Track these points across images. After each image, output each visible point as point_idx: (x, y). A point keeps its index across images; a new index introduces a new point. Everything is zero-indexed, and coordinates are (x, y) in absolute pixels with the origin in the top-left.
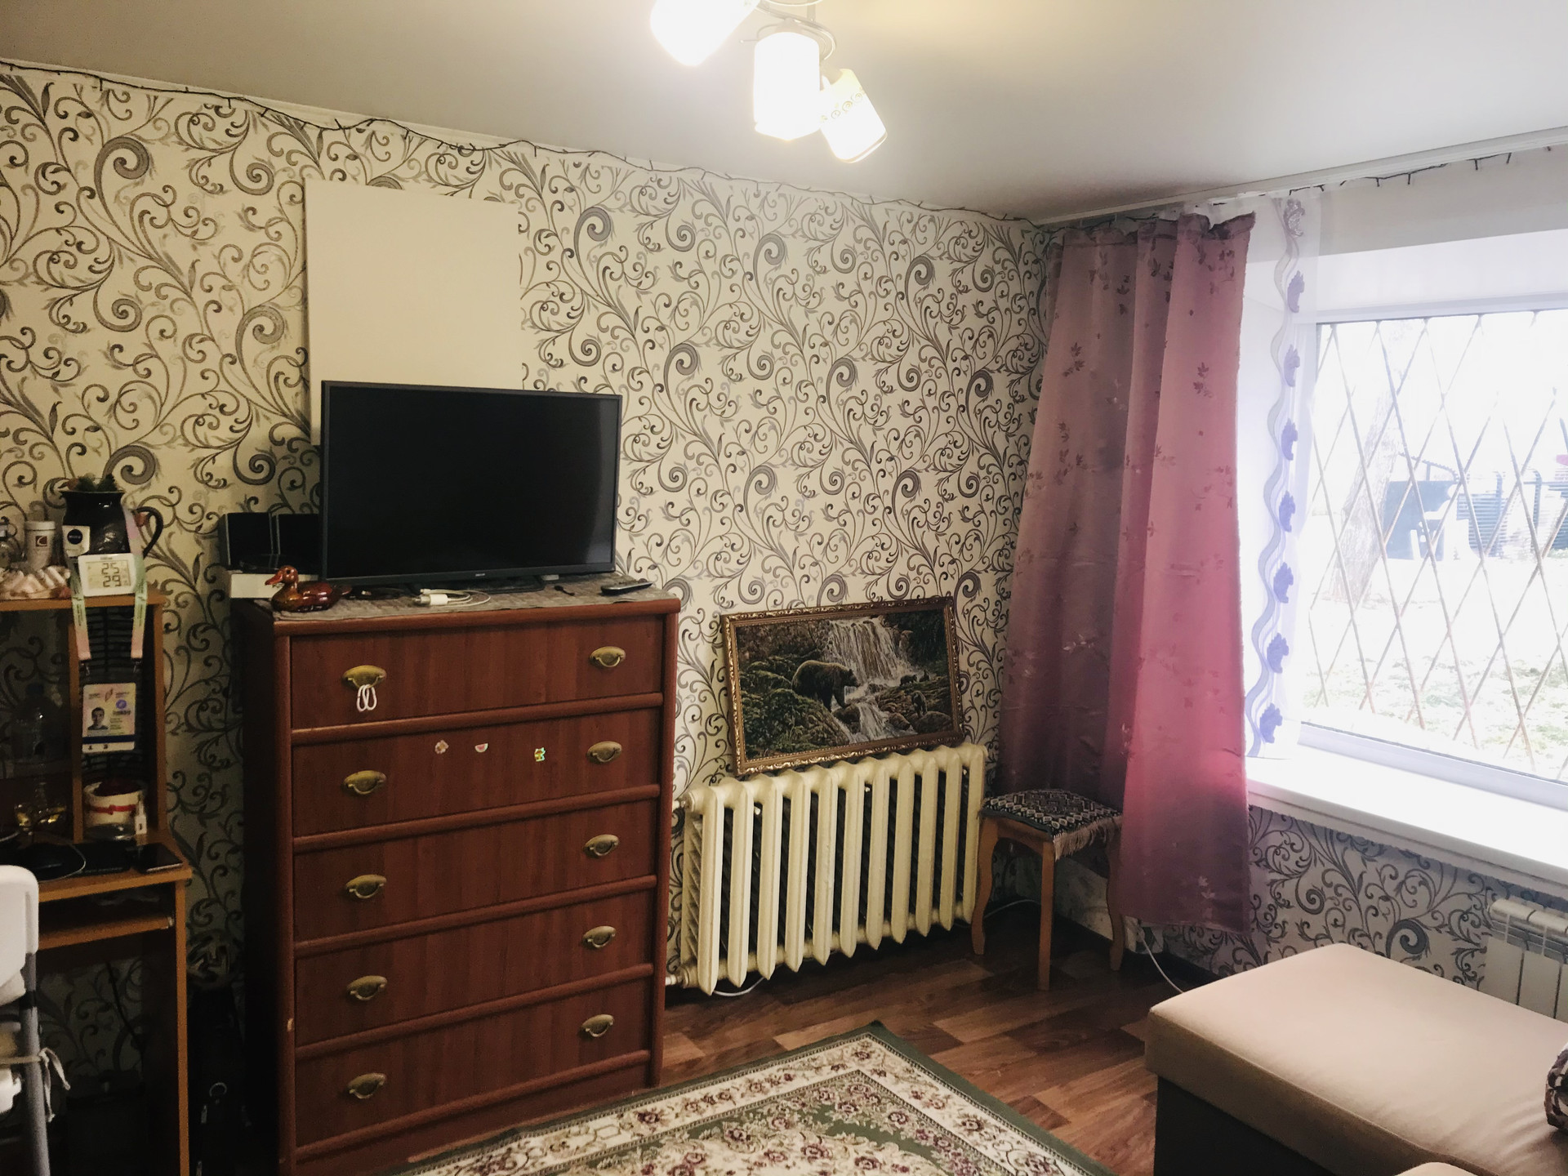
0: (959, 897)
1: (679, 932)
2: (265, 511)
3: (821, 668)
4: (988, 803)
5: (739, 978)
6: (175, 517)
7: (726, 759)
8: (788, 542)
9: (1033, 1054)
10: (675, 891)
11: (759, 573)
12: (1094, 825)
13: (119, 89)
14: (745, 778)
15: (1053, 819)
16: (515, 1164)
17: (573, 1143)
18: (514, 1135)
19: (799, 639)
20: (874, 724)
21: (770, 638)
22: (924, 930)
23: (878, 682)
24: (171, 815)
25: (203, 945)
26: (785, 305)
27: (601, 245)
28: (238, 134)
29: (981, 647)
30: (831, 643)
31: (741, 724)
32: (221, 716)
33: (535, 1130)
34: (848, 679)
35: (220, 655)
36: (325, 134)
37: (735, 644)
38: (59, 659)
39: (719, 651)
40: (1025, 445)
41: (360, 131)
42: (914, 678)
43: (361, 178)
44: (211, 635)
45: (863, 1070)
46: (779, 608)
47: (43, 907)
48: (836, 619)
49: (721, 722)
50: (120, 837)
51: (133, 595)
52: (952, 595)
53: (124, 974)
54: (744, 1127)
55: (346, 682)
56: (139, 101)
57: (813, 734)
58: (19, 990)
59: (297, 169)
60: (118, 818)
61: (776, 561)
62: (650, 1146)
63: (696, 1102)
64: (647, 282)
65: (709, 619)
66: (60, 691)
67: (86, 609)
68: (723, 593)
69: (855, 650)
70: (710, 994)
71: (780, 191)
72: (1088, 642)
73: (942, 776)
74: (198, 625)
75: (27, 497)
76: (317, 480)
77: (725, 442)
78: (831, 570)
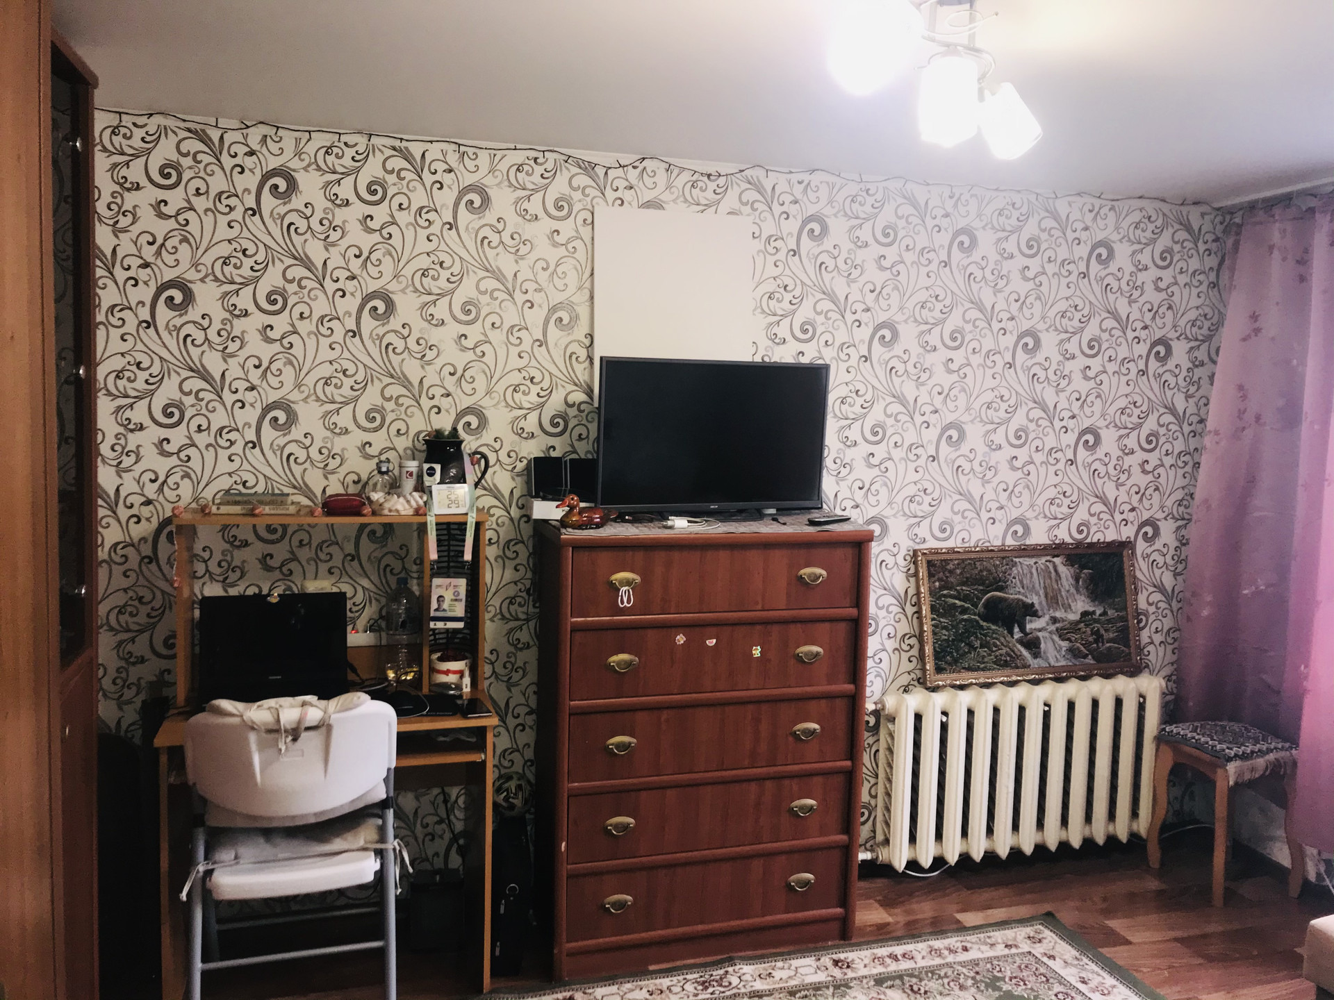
0: (1134, 814)
1: (875, 817)
2: (560, 455)
3: (1005, 600)
4: (1164, 729)
5: (926, 862)
6: (498, 460)
7: (918, 672)
8: (976, 489)
9: (1200, 961)
10: (873, 781)
11: (949, 515)
12: (1271, 757)
13: (471, 151)
14: (934, 689)
15: (1228, 748)
16: (730, 983)
17: (778, 974)
18: (731, 961)
19: (985, 573)
20: (1054, 651)
21: (958, 571)
22: (1100, 840)
23: (1058, 614)
24: (486, 683)
25: (506, 782)
26: (975, 287)
27: (818, 245)
28: (549, 176)
29: (1160, 588)
30: (1014, 578)
31: (931, 643)
32: (525, 609)
33: (749, 959)
34: (1030, 611)
35: (525, 563)
36: (609, 171)
37: (926, 574)
38: (418, 562)
39: (913, 580)
40: (1206, 405)
41: (635, 167)
42: (1094, 613)
43: (635, 204)
44: (520, 547)
45: (1033, 952)
46: (967, 545)
47: (399, 735)
48: (1021, 557)
49: (913, 641)
50: (452, 692)
51: (467, 514)
52: (1132, 539)
53: (453, 797)
54: (923, 983)
55: (611, 584)
56: (484, 157)
57: (996, 657)
58: (382, 794)
59: (589, 199)
60: (452, 678)
61: (964, 505)
62: (841, 986)
63: (883, 958)
64: (855, 273)
65: (903, 552)
66: (418, 585)
67: (437, 524)
68: (916, 530)
69: (1037, 585)
70: (901, 871)
71: (972, 192)
72: (1268, 586)
73: (1119, 702)
74: (511, 540)
75: (402, 443)
76: (596, 435)
77: (919, 403)
78: (1015, 514)
